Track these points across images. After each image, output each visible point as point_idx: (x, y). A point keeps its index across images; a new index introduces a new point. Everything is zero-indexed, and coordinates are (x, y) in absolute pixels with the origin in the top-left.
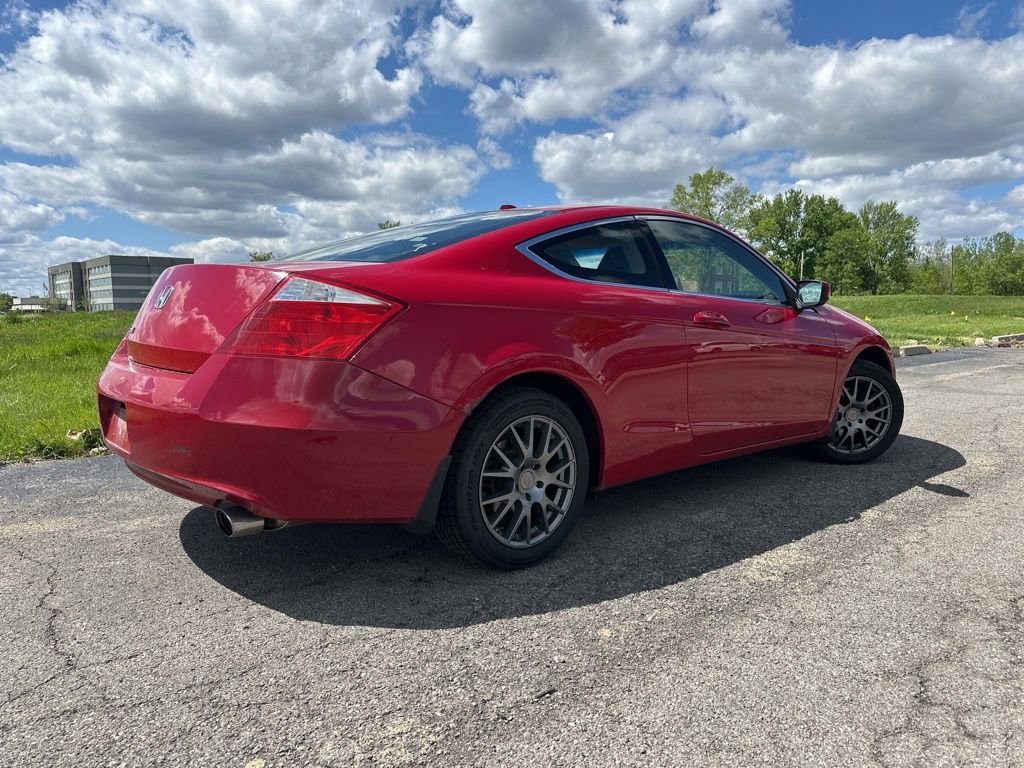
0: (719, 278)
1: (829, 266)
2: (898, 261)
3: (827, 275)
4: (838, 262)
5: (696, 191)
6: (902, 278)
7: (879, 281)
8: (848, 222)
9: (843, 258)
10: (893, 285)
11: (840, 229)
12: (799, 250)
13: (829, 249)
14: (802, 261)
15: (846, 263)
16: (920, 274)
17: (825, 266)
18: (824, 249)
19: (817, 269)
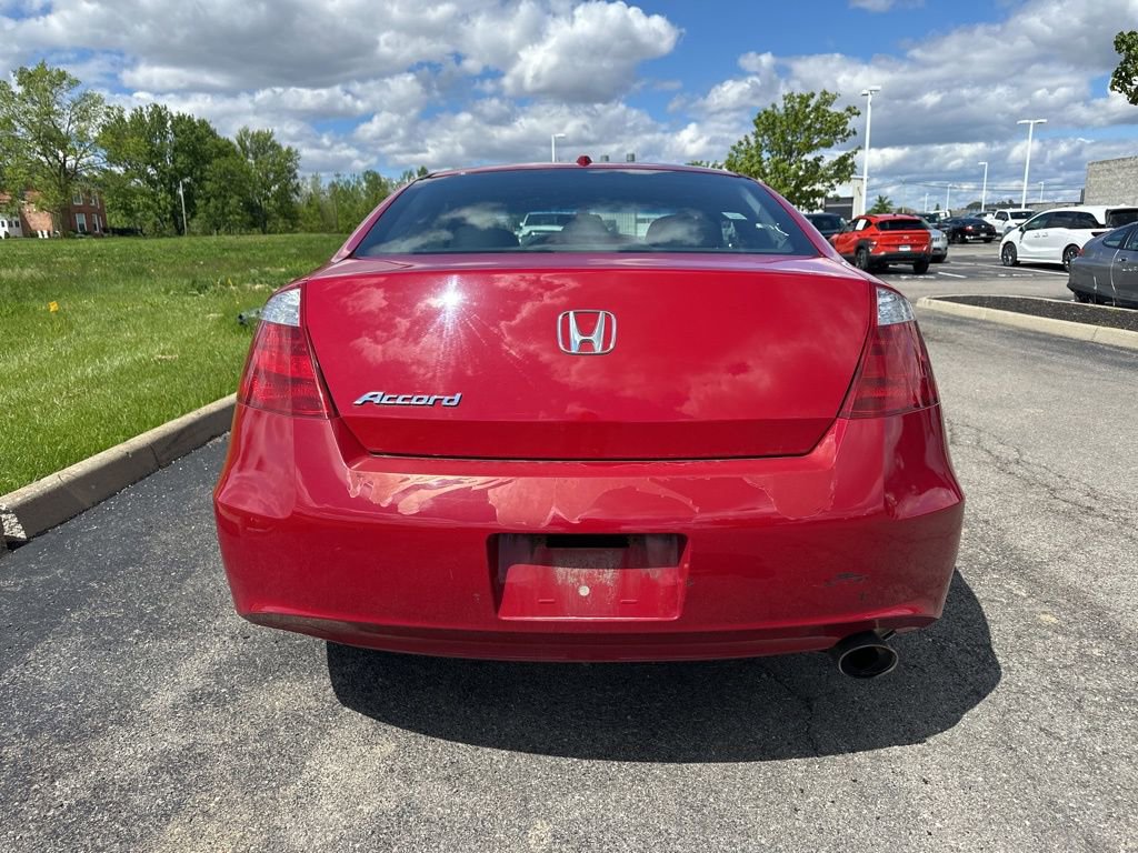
0: (80, 210)
1: (212, 200)
2: (284, 195)
3: (212, 211)
4: (221, 195)
5: (28, 92)
6: (291, 216)
7: (267, 217)
8: (225, 150)
9: (226, 190)
10: (281, 223)
11: (217, 157)
12: (175, 179)
13: (210, 180)
14: (181, 192)
15: (231, 197)
16: (305, 210)
17: (208, 200)
18: (202, 179)
19: (199, 202)
